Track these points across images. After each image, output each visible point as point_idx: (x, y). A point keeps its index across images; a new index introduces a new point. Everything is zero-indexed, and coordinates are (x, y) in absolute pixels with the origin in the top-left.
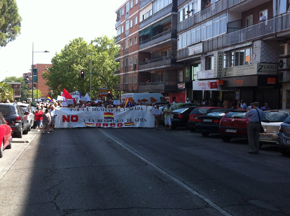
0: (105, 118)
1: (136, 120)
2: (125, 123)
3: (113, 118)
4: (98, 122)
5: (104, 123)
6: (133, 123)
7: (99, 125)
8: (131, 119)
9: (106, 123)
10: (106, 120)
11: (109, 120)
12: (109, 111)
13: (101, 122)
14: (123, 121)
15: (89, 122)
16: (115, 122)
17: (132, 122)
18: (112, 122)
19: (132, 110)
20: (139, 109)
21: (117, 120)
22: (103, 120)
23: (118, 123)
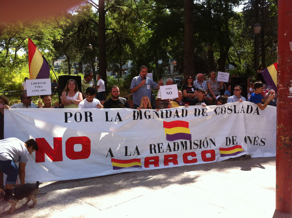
0: (170, 138)
2: (221, 149)
3: (188, 137)
4: (151, 153)
5: (168, 153)
6: (240, 147)
7: (153, 160)
8: (233, 137)
9: (173, 153)
10: (173, 144)
11: (180, 144)
12: (178, 116)
13: (159, 152)
14: (214, 144)
15: (126, 155)
16: (194, 148)
17: (237, 144)
18: (186, 149)
19: (235, 112)
20: (251, 112)
21: (199, 141)
22: (162, 144)
23: (203, 149)
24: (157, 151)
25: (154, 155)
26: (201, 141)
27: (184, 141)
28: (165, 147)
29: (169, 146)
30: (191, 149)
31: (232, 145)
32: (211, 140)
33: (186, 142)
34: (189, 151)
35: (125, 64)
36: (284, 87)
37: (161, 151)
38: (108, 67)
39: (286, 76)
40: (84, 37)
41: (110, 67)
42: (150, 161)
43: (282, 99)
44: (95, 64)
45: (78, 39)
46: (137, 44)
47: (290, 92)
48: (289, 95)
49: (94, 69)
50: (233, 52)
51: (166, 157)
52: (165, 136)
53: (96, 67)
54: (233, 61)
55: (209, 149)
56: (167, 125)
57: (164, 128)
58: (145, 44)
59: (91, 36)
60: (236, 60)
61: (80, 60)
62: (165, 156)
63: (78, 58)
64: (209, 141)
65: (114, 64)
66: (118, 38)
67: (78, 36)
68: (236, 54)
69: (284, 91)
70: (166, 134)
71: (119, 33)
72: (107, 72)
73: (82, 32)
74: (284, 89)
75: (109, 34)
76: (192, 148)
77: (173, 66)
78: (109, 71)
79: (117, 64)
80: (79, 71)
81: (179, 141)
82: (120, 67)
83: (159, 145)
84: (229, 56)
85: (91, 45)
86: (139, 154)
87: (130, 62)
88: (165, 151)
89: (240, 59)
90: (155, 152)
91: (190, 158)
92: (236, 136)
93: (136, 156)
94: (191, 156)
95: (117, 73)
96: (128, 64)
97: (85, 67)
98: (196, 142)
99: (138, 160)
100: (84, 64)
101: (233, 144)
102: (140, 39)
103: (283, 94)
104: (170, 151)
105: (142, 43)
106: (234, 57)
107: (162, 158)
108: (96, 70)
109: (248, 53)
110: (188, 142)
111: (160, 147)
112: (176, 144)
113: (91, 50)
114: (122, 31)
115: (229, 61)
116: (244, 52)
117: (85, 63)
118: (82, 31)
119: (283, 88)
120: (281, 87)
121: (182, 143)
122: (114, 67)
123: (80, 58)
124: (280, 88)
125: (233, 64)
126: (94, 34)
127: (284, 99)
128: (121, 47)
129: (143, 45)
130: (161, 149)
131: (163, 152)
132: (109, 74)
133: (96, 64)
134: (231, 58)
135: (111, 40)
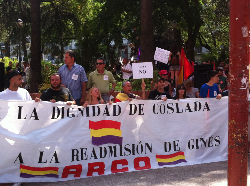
0: (96, 141)
1: (191, 144)
2: (158, 157)
3: (118, 140)
4: (73, 160)
5: (93, 160)
6: (182, 154)
7: (75, 170)
8: (174, 142)
9: (99, 160)
10: (99, 149)
11: (108, 149)
12: (108, 114)
13: (82, 159)
14: (150, 149)
15: (40, 161)
16: (125, 155)
17: (179, 150)
18: (115, 156)
19: (178, 112)
20: (200, 109)
21: (131, 146)
22: (86, 149)
23: (137, 156)
24: (80, 158)
25: (76, 163)
26: (133, 145)
27: (112, 145)
28: (89, 153)
29: (94, 152)
30: (121, 155)
31: (172, 152)
32: (147, 145)
33: (115, 147)
34: (118, 158)
35: (67, 44)
36: (235, 77)
37: (85, 157)
38: (45, 48)
39: (238, 65)
40: (12, 10)
41: (47, 48)
42: (71, 170)
43: (234, 91)
44: (27, 44)
45: (4, 12)
46: (83, 20)
47: (242, 83)
48: (242, 86)
49: (25, 52)
50: (206, 31)
51: (91, 166)
52: (90, 139)
53: (28, 48)
54: (206, 42)
55: (143, 155)
56: (94, 126)
57: (90, 129)
58: (94, 20)
59: (21, 9)
60: (210, 42)
61: (6, 39)
62: (90, 164)
63: (4, 36)
64: (144, 146)
65: (53, 45)
66: (56, 12)
67: (3, 9)
68: (210, 34)
69: (235, 82)
70: (92, 137)
71: (58, 6)
72: (43, 55)
73: (9, 4)
74: (236, 80)
75: (45, 6)
76: (123, 154)
77: (131, 48)
78: (46, 53)
79: (58, 45)
80: (6, 54)
81: (106, 146)
82: (60, 49)
83: (82, 150)
84: (201, 36)
85: (21, 20)
86: (57, 161)
87: (74, 43)
88: (89, 158)
89: (215, 40)
90: (77, 160)
91: (120, 167)
92: (179, 141)
93: (53, 164)
94: (121, 165)
95: (57, 57)
96: (71, 45)
97: (13, 48)
98: (128, 147)
99: (56, 169)
100: (12, 44)
101: (175, 150)
102: (86, 13)
103: (234, 86)
104: (96, 157)
105: (88, 19)
106: (207, 38)
107: (85, 167)
108: (29, 52)
109: (224, 33)
110: (118, 146)
111: (84, 153)
112: (103, 149)
113: (21, 27)
114: (62, 4)
115: (201, 42)
116: (219, 31)
117: (14, 43)
118: (9, 2)
119: (234, 79)
120: (233, 77)
121: (110, 147)
122: (52, 48)
123: (6, 36)
124: (231, 79)
125: (207, 47)
126: (24, 6)
127: (235, 91)
128: (61, 24)
129: (91, 22)
130: (84, 155)
131: (87, 159)
132: (47, 58)
133: (29, 45)
134: (204, 39)
135: (47, 14)
